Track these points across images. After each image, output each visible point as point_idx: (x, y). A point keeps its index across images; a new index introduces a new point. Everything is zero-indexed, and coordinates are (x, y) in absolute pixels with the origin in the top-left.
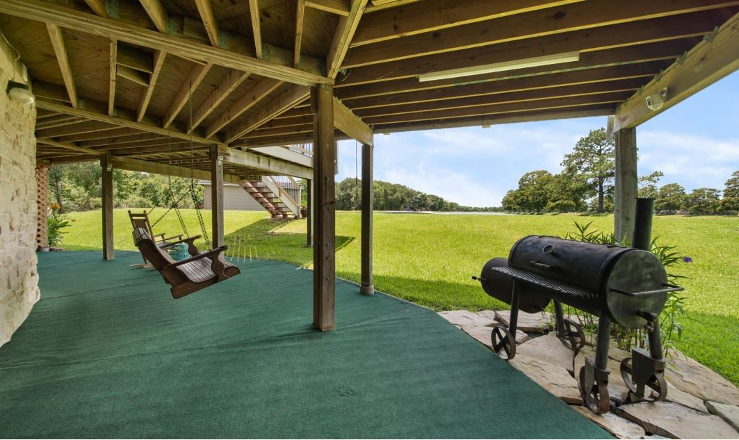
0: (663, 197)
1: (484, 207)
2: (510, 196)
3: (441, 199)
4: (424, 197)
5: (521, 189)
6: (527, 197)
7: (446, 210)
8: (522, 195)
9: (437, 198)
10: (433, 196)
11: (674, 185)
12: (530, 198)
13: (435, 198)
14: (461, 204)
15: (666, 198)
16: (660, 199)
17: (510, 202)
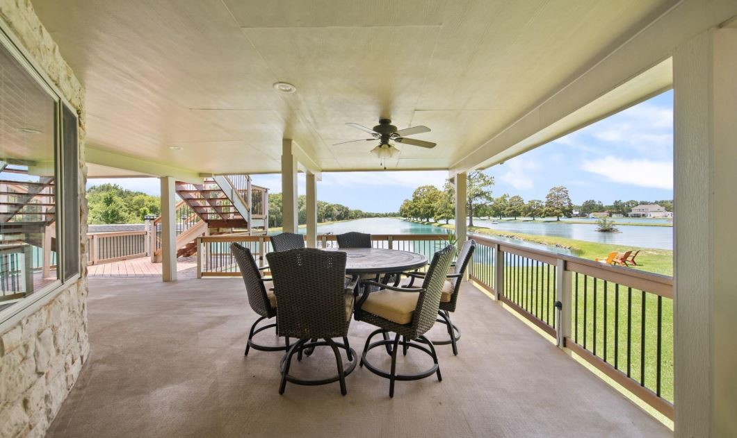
0: (511, 206)
1: (384, 213)
2: (407, 205)
3: (347, 209)
4: (330, 208)
5: (415, 201)
6: (419, 209)
7: (352, 218)
8: (415, 206)
9: (343, 208)
10: (338, 205)
11: (517, 197)
12: (422, 210)
13: (341, 208)
14: (365, 211)
15: (513, 207)
16: (509, 208)
17: (406, 211)
